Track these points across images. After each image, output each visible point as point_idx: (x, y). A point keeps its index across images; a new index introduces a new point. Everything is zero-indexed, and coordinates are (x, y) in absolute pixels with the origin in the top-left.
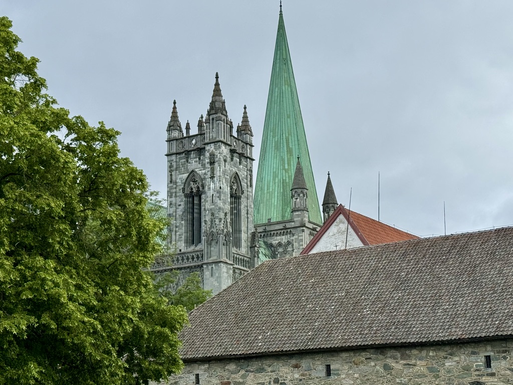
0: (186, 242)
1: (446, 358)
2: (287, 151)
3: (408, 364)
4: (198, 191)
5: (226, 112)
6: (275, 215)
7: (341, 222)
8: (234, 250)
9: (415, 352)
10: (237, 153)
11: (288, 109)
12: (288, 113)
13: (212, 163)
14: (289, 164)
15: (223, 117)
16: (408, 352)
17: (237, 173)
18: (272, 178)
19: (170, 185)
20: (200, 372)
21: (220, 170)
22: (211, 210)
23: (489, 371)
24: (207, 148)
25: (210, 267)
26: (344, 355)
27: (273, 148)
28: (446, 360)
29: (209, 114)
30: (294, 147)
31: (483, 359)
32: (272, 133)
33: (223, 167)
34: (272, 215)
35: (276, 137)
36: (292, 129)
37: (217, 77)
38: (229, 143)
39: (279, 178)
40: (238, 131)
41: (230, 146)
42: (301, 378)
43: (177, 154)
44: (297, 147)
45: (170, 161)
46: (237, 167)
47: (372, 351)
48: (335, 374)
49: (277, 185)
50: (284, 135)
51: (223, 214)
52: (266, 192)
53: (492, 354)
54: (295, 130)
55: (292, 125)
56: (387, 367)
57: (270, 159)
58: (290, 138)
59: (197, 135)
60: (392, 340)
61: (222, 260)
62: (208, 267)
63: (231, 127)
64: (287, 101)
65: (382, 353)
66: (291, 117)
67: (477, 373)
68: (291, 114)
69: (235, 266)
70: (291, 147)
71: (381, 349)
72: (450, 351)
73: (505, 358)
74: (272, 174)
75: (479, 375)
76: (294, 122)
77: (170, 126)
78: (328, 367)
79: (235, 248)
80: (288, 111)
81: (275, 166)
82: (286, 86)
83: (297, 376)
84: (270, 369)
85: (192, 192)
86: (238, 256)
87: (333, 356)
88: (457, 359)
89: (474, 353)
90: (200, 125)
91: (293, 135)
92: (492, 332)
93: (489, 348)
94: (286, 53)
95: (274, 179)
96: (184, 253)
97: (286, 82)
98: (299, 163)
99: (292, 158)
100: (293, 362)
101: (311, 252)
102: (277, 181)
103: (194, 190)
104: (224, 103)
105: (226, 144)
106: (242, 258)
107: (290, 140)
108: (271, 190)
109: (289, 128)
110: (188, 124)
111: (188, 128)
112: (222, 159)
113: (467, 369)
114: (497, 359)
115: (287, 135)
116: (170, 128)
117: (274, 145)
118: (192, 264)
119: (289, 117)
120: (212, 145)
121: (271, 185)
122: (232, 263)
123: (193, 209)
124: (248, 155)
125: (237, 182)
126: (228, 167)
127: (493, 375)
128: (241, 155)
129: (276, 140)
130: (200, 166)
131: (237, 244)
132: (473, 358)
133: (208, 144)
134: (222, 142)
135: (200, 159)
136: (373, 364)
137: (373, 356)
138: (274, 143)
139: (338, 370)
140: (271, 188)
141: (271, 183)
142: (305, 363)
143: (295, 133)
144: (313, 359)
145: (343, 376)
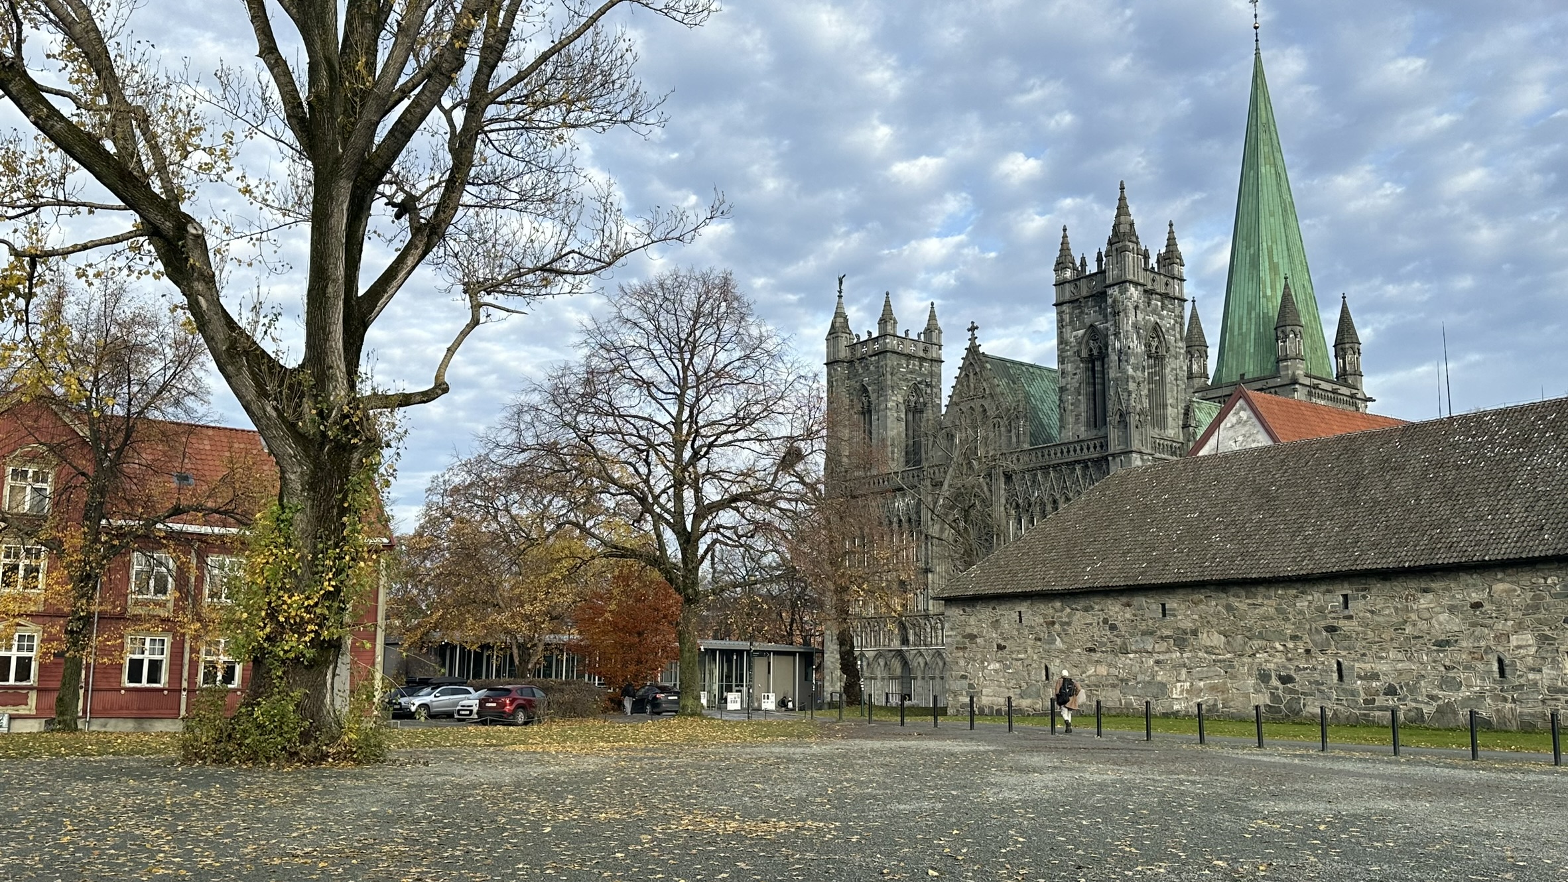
0: (1088, 425)
1: (1297, 597)
2: (1270, 269)
3: (1254, 604)
4: (1100, 353)
5: (1137, 238)
6: (1252, 367)
7: (1242, 409)
8: (1155, 432)
9: (1261, 590)
10: (1157, 294)
11: (1271, 202)
12: (1272, 208)
13: (1116, 314)
14: (1273, 288)
15: (1131, 245)
16: (1253, 590)
17: (1157, 323)
18: (1245, 312)
19: (1061, 347)
20: (1023, 610)
21: (1127, 323)
22: (1117, 379)
23: (1346, 613)
24: (1110, 292)
25: (1118, 460)
26: (1182, 591)
27: (1248, 265)
28: (1298, 600)
29: (1110, 243)
30: (1281, 261)
31: (1341, 599)
32: (1244, 243)
33: (1132, 319)
34: (1247, 368)
35: (1252, 249)
36: (1278, 234)
37: (1122, 188)
38: (1141, 281)
39: (1257, 311)
40: (1158, 262)
41: (1144, 285)
42: (1133, 618)
43: (1069, 302)
44: (1286, 260)
45: (1060, 314)
46: (1159, 315)
47: (1212, 587)
48: (1171, 615)
49: (1253, 322)
50: (1265, 244)
51: (1135, 385)
52: (1236, 333)
53: (1349, 592)
54: (1283, 234)
55: (1278, 227)
56: (1229, 608)
57: (1242, 283)
58: (1274, 247)
59: (1095, 274)
60: (1232, 574)
61: (1134, 449)
62: (1114, 458)
63: (1146, 257)
64: (1270, 189)
65: (1224, 591)
66: (1276, 214)
67: (1333, 615)
68: (1276, 210)
69: (1157, 455)
70: (1275, 260)
71: (1223, 585)
72: (1301, 589)
73: (1364, 597)
74: (1246, 306)
75: (1334, 618)
76: (1282, 221)
77: (1058, 264)
78: (1163, 605)
79: (1156, 430)
80: (1271, 205)
81: (1250, 292)
82: (1268, 166)
83: (1128, 616)
84: (1097, 607)
85: (1091, 355)
86: (1162, 442)
87: (1168, 593)
88: (1310, 598)
89: (1329, 591)
90: (1099, 260)
91: (1279, 242)
92: (1346, 566)
93: (1346, 585)
94: (1267, 114)
95: (1249, 313)
96: (1083, 441)
97: (1267, 161)
98: (1286, 286)
99: (1277, 277)
100: (1124, 600)
101: (1201, 453)
102: (1253, 315)
103: (1095, 353)
104: (1132, 224)
105: (1136, 284)
106: (1169, 443)
107: (1275, 252)
108: (1244, 330)
109: (1273, 232)
110: (1083, 259)
111: (1083, 264)
112: (1131, 307)
113: (1321, 610)
114: (1356, 599)
115: (1270, 244)
116: (1060, 266)
117: (1248, 261)
118: (1093, 456)
119: (1272, 214)
120: (1116, 288)
121: (1244, 323)
122: (1150, 451)
123: (1094, 378)
124: (1177, 294)
125: (1158, 337)
126: (1140, 316)
127: (1350, 617)
128: (1165, 296)
129: (1252, 252)
130: (1101, 317)
131: (1162, 423)
132: (1328, 596)
133: (1110, 286)
134: (1131, 282)
135: (1100, 307)
136: (1214, 603)
137: (1213, 594)
138: (1248, 258)
139: (1174, 610)
140: (1244, 327)
141: (1245, 320)
142: (1140, 600)
143: (1284, 239)
144: (1146, 596)
145: (1180, 617)
